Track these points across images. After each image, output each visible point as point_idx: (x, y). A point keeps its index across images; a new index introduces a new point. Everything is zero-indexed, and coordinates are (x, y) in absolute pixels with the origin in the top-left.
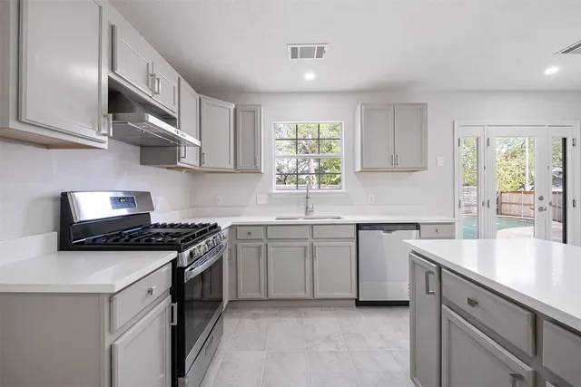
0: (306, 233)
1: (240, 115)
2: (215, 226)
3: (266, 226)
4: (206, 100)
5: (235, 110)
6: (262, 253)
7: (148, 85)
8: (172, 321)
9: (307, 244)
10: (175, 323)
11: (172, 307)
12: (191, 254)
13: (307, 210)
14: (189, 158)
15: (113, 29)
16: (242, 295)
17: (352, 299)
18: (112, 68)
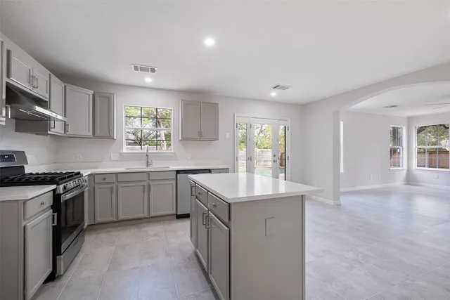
0: (145, 177)
1: (98, 99)
2: (79, 173)
3: (117, 174)
4: (69, 87)
5: (94, 95)
6: (114, 191)
7: (29, 83)
8: (53, 223)
9: (145, 184)
10: (55, 224)
11: (53, 216)
12: (65, 188)
13: (148, 164)
14: (57, 129)
15: (8, 52)
16: (99, 219)
17: (173, 215)
18: (8, 76)
